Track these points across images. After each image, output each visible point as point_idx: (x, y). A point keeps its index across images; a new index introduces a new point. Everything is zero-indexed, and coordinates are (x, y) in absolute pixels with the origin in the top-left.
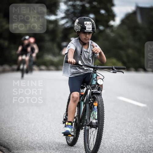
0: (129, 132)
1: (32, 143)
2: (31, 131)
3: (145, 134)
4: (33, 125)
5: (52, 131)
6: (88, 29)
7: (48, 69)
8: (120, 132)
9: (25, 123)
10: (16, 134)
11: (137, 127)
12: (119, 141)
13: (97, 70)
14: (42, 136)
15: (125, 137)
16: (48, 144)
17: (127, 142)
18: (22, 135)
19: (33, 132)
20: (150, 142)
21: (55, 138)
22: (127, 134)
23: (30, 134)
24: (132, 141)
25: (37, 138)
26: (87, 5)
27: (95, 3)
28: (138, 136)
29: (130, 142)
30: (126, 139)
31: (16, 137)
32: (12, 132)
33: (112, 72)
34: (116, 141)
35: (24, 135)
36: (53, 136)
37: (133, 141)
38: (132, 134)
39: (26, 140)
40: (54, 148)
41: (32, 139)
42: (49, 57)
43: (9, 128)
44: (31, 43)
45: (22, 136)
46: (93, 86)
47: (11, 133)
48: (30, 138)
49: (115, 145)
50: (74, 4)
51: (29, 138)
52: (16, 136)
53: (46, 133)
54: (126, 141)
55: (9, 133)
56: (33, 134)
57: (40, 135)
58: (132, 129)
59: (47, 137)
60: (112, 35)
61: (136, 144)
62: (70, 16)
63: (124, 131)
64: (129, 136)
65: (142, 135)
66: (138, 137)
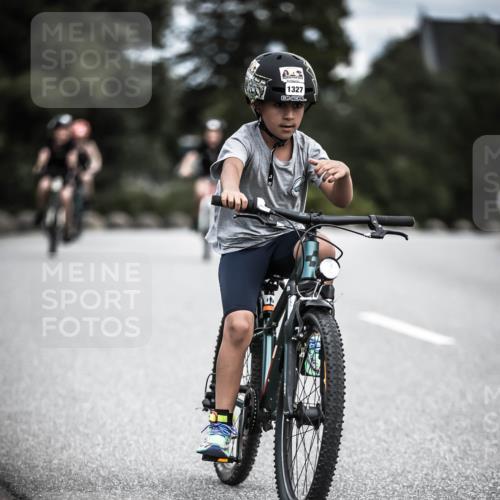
0: (398, 428)
1: (82, 466)
2: (81, 428)
3: (450, 433)
4: (87, 406)
5: (149, 425)
6: (291, 93)
7: (136, 225)
8: (367, 428)
9: (60, 402)
10: (30, 438)
11: (423, 411)
12: (364, 456)
13: (319, 227)
14: (117, 441)
15: (385, 445)
16: (136, 469)
17: (390, 460)
18: (53, 441)
19: (86, 431)
20: (466, 462)
21: (159, 451)
22: (391, 434)
23: (78, 437)
24: (407, 456)
25: (98, 450)
26: (262, 15)
27: (287, 8)
28: (425, 439)
29: (401, 461)
30: (388, 450)
31: (33, 446)
32: (18, 429)
33: (369, 234)
34: (355, 458)
35: (57, 441)
36: (152, 442)
37: (410, 457)
38: (407, 435)
39: (65, 455)
40: (156, 482)
41: (84, 454)
42: (138, 185)
43: (9, 417)
44: (79, 139)
45: (50, 442)
46: (307, 282)
47: (15, 432)
48: (79, 451)
49: (353, 471)
50: (219, 10)
51: (75, 449)
52: (32, 443)
53: (127, 434)
54: (388, 457)
55: (11, 433)
56: (88, 435)
57: (109, 440)
58: (408, 419)
59: (133, 446)
60: (344, 111)
61: (420, 466)
62: (206, 49)
63: (380, 424)
64: (397, 441)
65: (441, 437)
66: (428, 445)
